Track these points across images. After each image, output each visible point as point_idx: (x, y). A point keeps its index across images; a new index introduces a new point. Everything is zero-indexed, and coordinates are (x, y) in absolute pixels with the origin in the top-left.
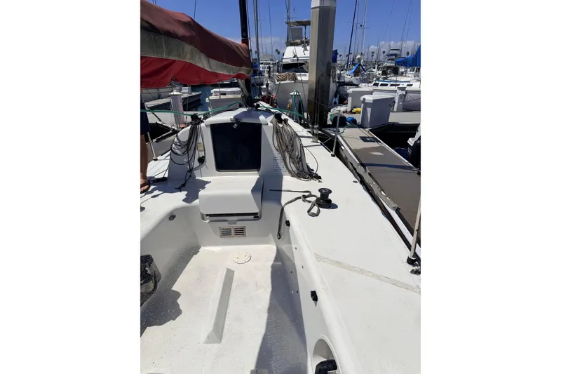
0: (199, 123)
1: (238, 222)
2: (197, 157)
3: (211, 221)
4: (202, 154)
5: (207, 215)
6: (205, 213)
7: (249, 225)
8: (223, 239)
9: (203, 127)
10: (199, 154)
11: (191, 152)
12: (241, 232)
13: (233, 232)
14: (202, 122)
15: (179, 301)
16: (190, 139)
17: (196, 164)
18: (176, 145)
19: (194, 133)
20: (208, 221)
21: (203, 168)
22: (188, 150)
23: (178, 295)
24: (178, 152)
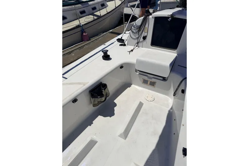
0: (148, 16)
1: (153, 79)
2: (142, 36)
3: (140, 74)
4: (146, 34)
5: (138, 70)
6: (138, 69)
7: (158, 82)
8: (143, 85)
9: (151, 18)
10: (144, 34)
11: (140, 32)
12: (153, 84)
13: (149, 83)
14: (151, 15)
15: (115, 108)
16: (141, 25)
17: (142, 39)
18: (134, 27)
19: (145, 21)
20: (138, 73)
21: (145, 43)
22: (139, 31)
23: (115, 105)
24: (134, 31)
